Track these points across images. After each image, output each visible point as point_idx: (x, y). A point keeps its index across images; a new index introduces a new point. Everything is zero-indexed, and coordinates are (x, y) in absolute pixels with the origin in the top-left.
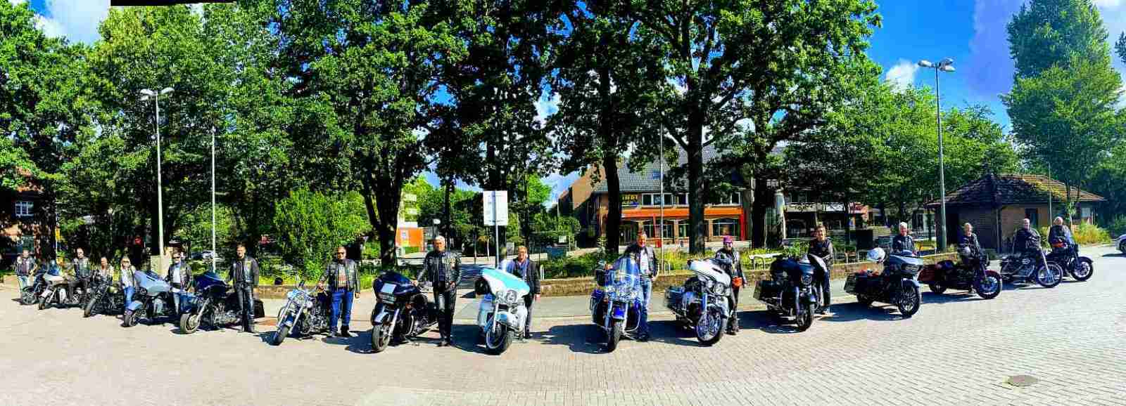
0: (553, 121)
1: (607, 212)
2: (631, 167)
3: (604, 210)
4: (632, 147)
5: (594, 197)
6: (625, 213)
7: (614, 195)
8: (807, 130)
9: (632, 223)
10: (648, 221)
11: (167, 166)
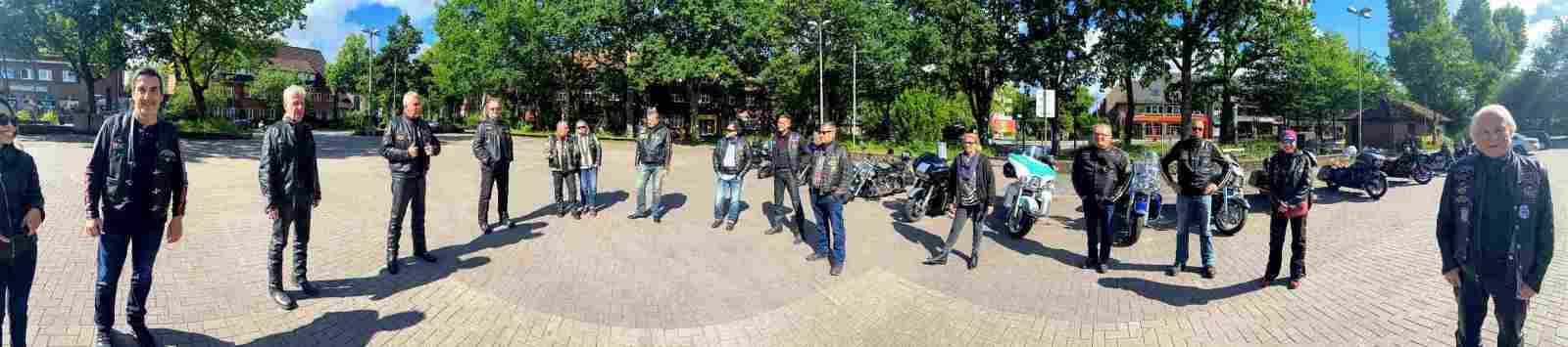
0: (1096, 48)
1: (1125, 116)
2: (1144, 84)
3: (1123, 115)
4: (1143, 69)
5: (1118, 105)
6: (1136, 118)
7: (1131, 105)
8: (1258, 61)
9: (1139, 125)
10: (1148, 124)
11: (827, 74)
